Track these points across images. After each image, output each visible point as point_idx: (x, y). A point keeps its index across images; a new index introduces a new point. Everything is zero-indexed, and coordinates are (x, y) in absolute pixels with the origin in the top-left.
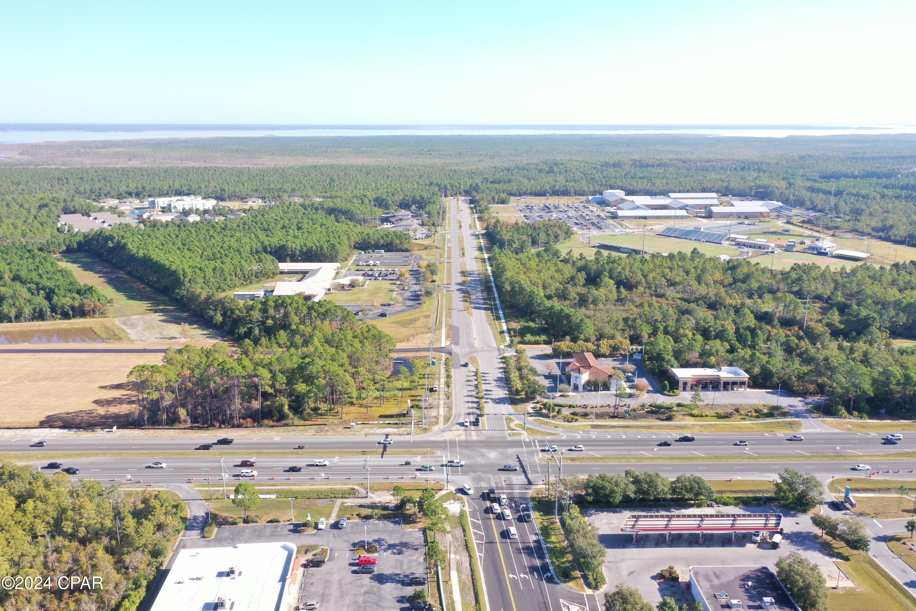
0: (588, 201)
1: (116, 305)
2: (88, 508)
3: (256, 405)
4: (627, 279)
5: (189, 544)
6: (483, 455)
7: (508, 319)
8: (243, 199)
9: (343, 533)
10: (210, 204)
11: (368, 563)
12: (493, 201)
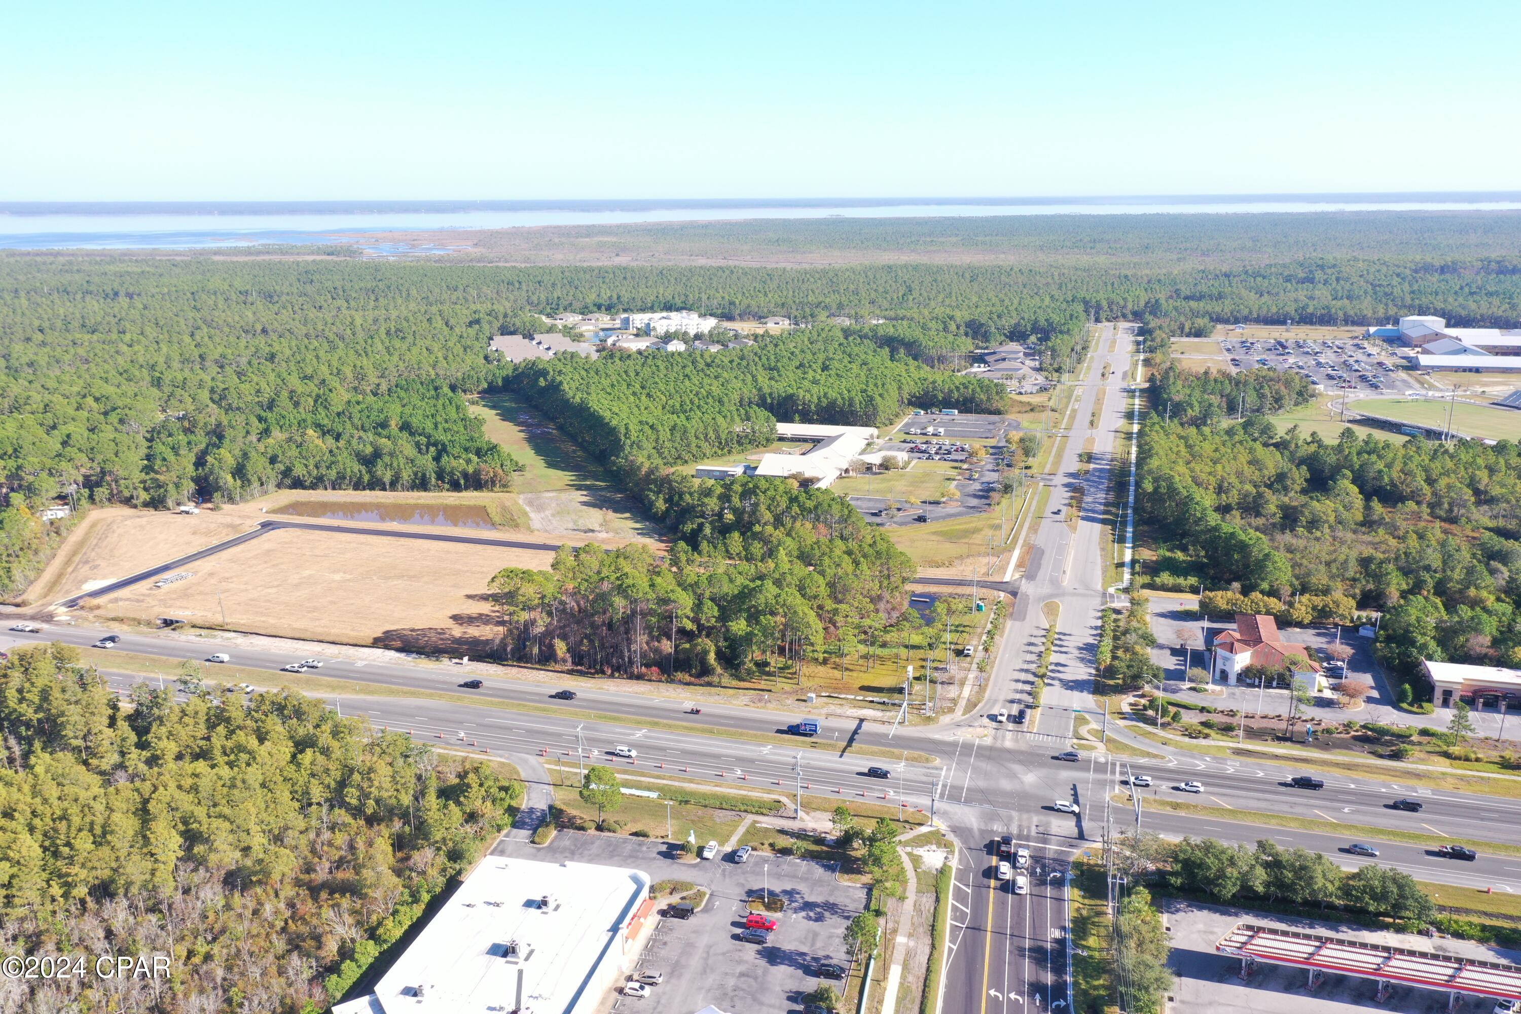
0: (1367, 336)
1: (528, 475)
2: (380, 772)
3: (667, 646)
4: (1393, 484)
5: (509, 849)
6: (1013, 776)
7: (1139, 541)
8: (760, 318)
9: (739, 871)
10: (708, 325)
11: (760, 927)
12: (1182, 331)
